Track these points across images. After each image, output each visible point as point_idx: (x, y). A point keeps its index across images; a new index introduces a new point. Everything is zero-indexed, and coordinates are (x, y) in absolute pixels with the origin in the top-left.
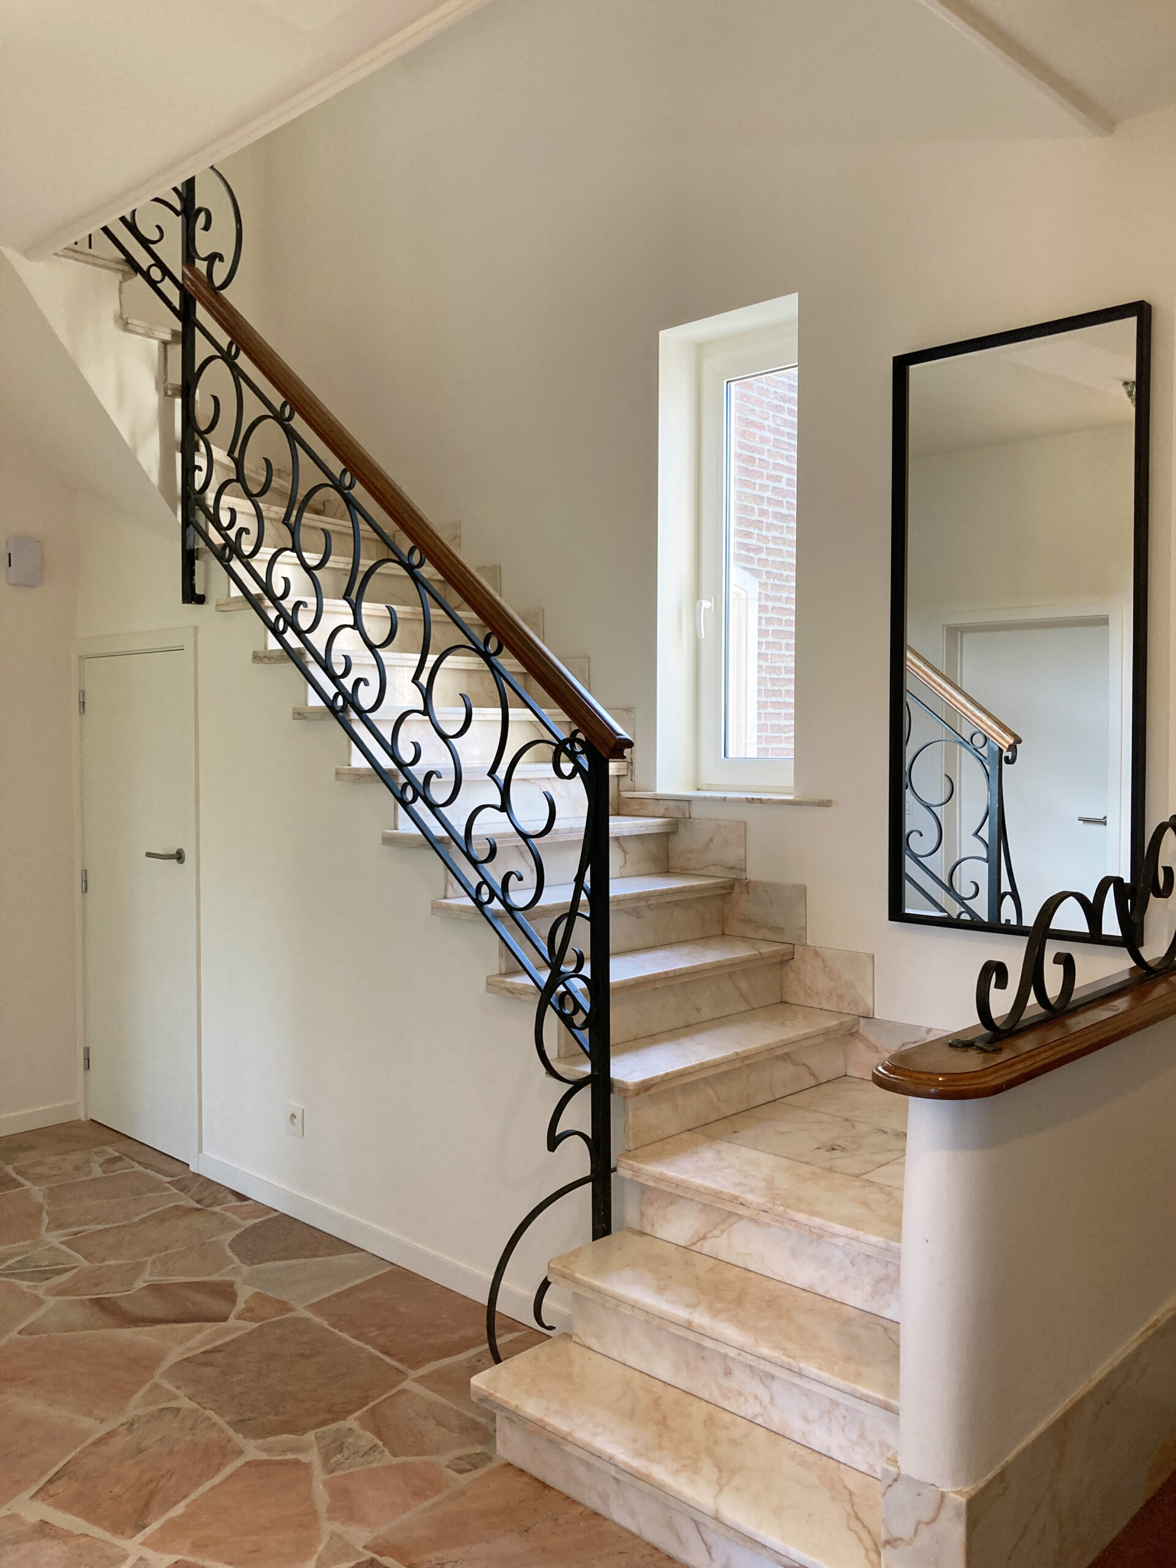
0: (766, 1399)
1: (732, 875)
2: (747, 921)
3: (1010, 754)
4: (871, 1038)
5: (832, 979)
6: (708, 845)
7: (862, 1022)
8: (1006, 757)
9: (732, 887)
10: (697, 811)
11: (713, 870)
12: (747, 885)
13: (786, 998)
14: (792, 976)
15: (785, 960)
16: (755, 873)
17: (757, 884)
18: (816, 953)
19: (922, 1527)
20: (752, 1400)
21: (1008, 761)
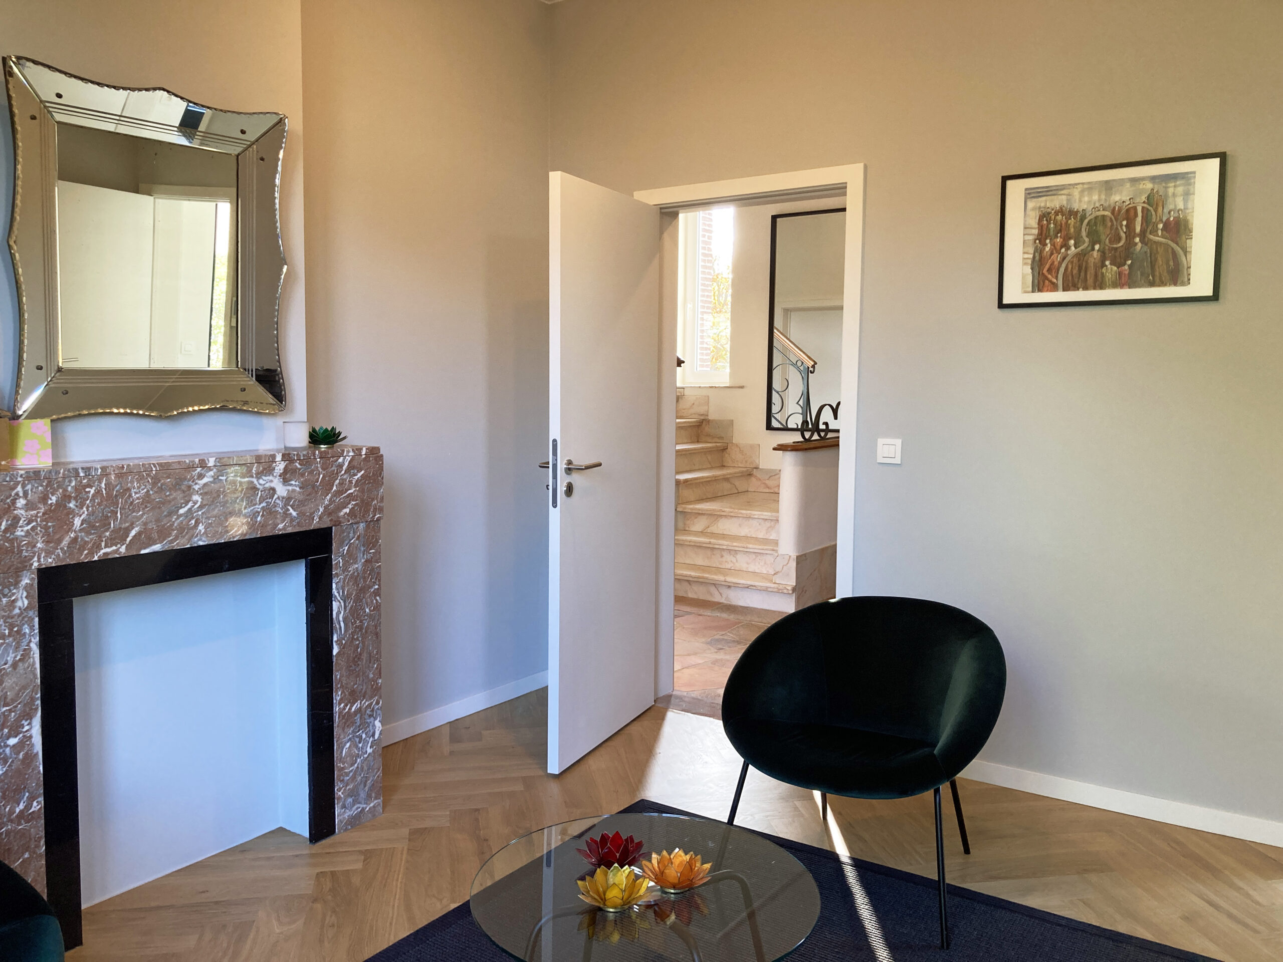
0: (735, 561)
1: (702, 418)
2: (708, 435)
3: (812, 369)
4: (758, 475)
5: (743, 455)
6: (691, 406)
7: (755, 470)
8: (810, 371)
9: (702, 422)
10: (687, 392)
11: (693, 416)
12: (708, 421)
13: (725, 464)
14: (727, 455)
15: (725, 449)
16: (711, 417)
17: (713, 421)
18: (737, 445)
19: (784, 567)
20: (730, 562)
21: (811, 372)
